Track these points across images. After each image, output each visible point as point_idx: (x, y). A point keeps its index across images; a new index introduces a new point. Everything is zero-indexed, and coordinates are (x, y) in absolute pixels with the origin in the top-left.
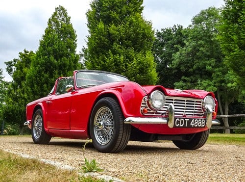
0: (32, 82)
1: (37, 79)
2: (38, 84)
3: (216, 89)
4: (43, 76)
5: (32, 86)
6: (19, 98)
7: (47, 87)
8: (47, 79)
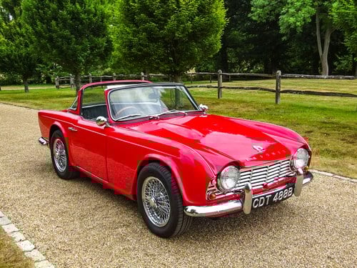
0: (32, 18)
1: (39, 12)
2: (42, 20)
3: (313, 11)
4: (49, 7)
5: (33, 24)
6: (15, 34)
7: (57, 25)
8: (55, 11)
